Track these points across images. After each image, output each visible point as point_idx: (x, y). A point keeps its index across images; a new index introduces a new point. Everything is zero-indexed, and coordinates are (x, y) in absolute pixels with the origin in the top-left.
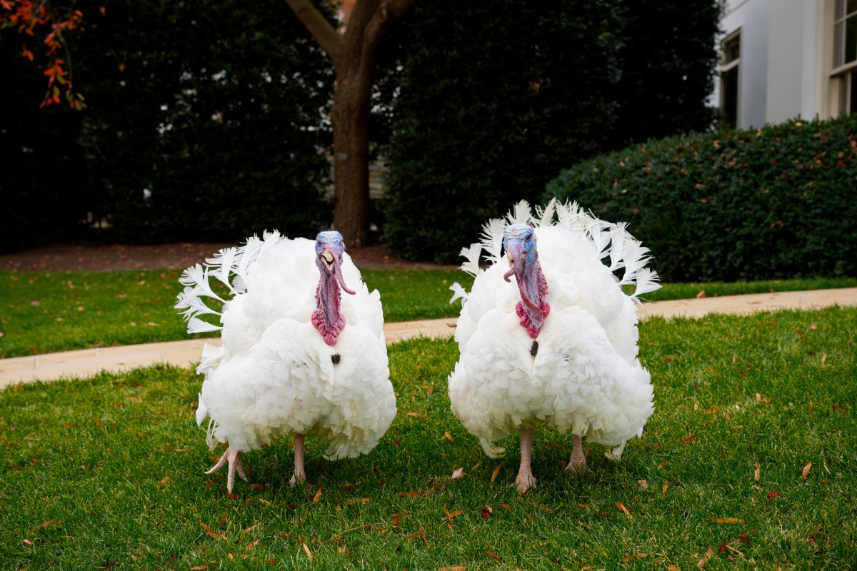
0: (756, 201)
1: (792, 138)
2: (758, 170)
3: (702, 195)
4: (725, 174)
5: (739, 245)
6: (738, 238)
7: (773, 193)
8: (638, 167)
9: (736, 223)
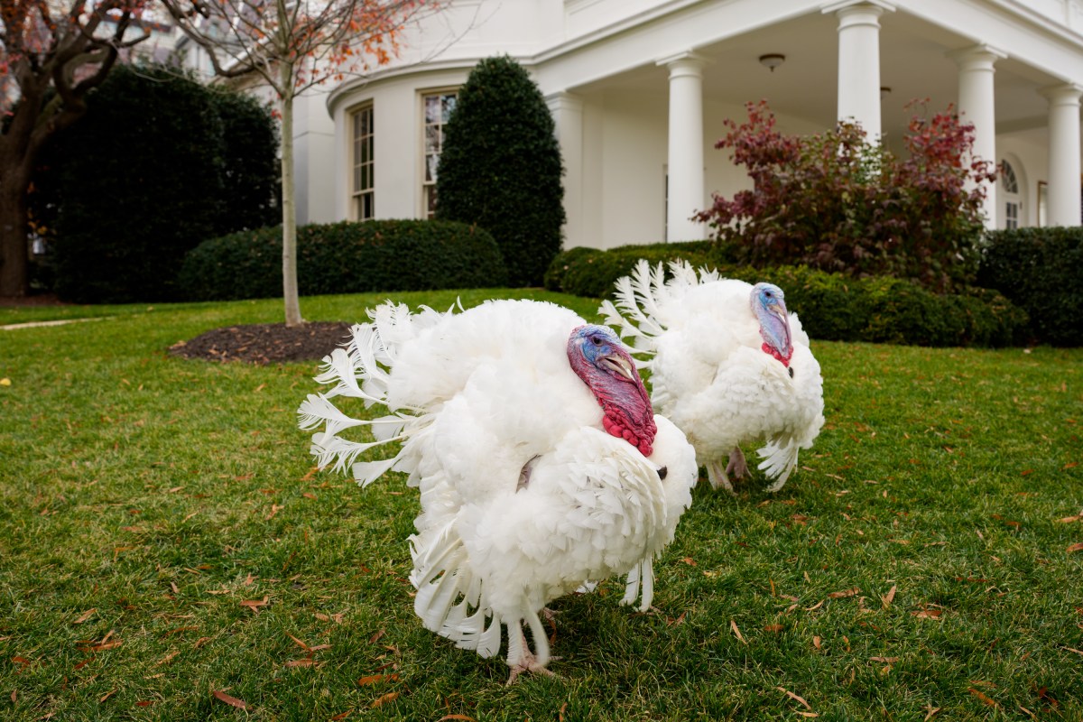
0: (335, 260)
1: (347, 230)
2: (334, 244)
3: (307, 256)
4: (318, 246)
5: (328, 281)
6: (327, 277)
7: (343, 256)
8: (266, 242)
9: (326, 270)
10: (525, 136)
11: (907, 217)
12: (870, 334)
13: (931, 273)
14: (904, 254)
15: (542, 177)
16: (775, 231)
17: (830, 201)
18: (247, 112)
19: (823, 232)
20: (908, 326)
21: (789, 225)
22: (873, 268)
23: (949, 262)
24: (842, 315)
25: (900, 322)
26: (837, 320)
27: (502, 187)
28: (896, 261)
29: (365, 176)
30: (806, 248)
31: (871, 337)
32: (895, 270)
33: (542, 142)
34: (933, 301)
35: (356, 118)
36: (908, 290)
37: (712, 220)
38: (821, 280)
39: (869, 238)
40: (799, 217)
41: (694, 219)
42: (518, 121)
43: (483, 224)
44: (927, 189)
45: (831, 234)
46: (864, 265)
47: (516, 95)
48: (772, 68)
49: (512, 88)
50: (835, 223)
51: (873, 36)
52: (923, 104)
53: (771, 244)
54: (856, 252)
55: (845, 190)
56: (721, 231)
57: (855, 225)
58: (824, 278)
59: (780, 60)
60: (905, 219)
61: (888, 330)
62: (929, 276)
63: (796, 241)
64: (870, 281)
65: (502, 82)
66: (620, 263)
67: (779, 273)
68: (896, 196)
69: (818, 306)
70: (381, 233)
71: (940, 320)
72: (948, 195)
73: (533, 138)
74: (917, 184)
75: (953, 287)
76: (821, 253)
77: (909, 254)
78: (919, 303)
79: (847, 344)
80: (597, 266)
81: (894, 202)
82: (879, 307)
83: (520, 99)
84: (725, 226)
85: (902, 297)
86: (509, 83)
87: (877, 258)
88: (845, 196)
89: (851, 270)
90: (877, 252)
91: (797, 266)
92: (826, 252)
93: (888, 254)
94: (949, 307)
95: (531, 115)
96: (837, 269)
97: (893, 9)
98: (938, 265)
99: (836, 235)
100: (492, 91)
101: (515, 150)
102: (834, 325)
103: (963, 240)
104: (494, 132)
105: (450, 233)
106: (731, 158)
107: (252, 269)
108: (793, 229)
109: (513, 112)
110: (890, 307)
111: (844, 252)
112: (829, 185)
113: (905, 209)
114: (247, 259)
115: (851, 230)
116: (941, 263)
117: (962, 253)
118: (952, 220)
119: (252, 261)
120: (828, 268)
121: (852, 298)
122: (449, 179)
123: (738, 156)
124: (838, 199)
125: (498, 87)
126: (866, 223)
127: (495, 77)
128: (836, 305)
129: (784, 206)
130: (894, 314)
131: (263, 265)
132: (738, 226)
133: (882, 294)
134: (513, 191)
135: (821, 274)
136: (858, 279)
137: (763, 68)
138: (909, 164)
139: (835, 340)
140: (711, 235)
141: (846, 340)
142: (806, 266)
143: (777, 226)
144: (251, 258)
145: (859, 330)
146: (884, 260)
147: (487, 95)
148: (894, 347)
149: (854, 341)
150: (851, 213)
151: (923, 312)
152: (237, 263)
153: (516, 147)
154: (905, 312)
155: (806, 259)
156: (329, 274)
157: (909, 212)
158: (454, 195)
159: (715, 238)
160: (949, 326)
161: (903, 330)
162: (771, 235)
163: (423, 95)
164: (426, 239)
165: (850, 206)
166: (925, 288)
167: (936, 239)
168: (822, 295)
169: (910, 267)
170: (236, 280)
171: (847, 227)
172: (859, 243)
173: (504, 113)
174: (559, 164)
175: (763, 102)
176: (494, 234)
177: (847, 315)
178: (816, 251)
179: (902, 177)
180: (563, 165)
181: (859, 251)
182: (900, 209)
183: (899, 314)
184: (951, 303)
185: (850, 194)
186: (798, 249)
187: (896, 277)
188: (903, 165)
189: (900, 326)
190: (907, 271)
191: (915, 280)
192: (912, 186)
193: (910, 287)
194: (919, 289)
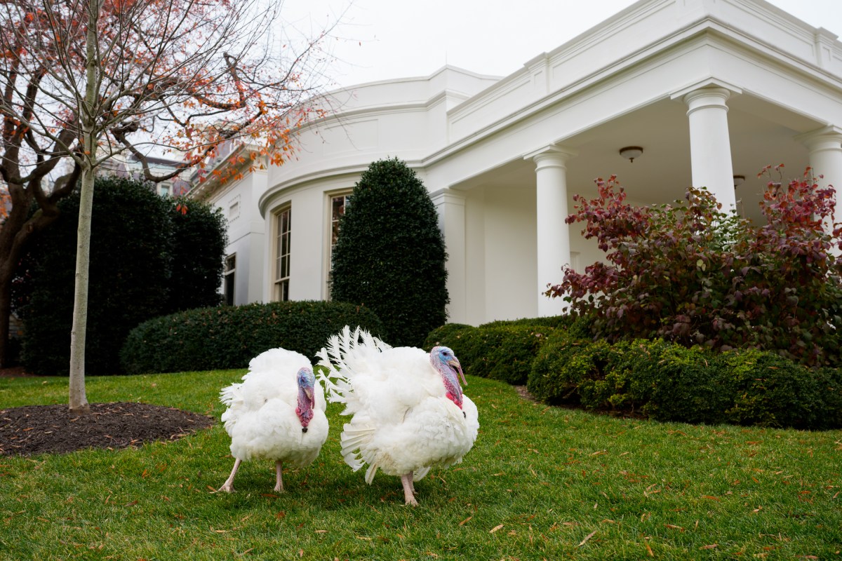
0: (235, 338)
2: (236, 324)
3: (212, 334)
4: (222, 325)
5: (228, 356)
6: (228, 353)
7: (242, 334)
8: (183, 322)
9: (227, 347)
10: (409, 226)
11: (769, 284)
12: (736, 415)
13: (801, 344)
14: (770, 324)
15: (425, 261)
16: (628, 303)
17: (684, 270)
18: (199, 217)
19: (680, 303)
20: (780, 405)
21: (642, 296)
22: (736, 340)
23: (821, 332)
24: (702, 393)
25: (770, 400)
26: (698, 400)
27: (387, 270)
28: (760, 332)
29: (284, 267)
30: (662, 320)
31: (738, 419)
32: (760, 341)
33: (424, 231)
34: (807, 376)
35: (279, 218)
36: (777, 363)
37: (566, 294)
38: (677, 354)
39: (729, 308)
40: (652, 287)
41: (548, 294)
42: (402, 213)
43: (368, 304)
44: (789, 254)
45: (687, 305)
46: (726, 337)
47: (401, 191)
48: (632, 159)
49: (397, 185)
50: (692, 292)
51: (723, 116)
52: (777, 169)
53: (624, 317)
54: (715, 323)
55: (701, 258)
56: (575, 306)
57: (713, 294)
58: (681, 352)
59: (639, 152)
60: (768, 287)
61: (757, 410)
62: (800, 347)
63: (650, 312)
64: (733, 355)
65: (389, 179)
66: (484, 338)
67: (633, 347)
68: (755, 262)
69: (675, 383)
70: (276, 314)
71: (817, 397)
72: (814, 259)
73: (416, 227)
74: (778, 249)
75: (827, 359)
76: (677, 325)
77: (775, 325)
78: (791, 379)
79: (711, 428)
80: (464, 341)
81: (756, 268)
82: (746, 384)
83: (404, 194)
84: (578, 300)
85: (771, 372)
86: (395, 179)
87: (740, 329)
88: (700, 263)
89: (711, 342)
90: (739, 322)
91: (651, 340)
92: (682, 323)
93: (752, 325)
94: (826, 383)
95: (414, 208)
96: (696, 342)
97: (740, 92)
98: (808, 335)
99: (693, 305)
100: (380, 188)
101: (398, 238)
102: (694, 405)
103: (834, 307)
104: (380, 223)
105: (337, 313)
106: (583, 233)
107: (169, 347)
108: (647, 300)
109: (397, 206)
110: (757, 384)
111: (702, 323)
112: (681, 253)
113: (766, 276)
114: (165, 338)
115: (709, 300)
116: (811, 332)
117: (834, 322)
118: (819, 287)
119: (169, 339)
120: (686, 341)
121: (714, 374)
122: (341, 265)
123: (590, 230)
124: (693, 267)
125: (386, 184)
126: (726, 292)
127: (383, 176)
128: (696, 382)
129: (635, 277)
130: (762, 392)
131: (177, 342)
132: (591, 299)
133: (748, 369)
134: (396, 275)
135: (677, 347)
136: (720, 352)
137: (623, 159)
138: (768, 229)
139: (696, 422)
140: (565, 309)
141: (708, 422)
142: (661, 339)
143: (630, 297)
144: (169, 336)
145: (723, 410)
146: (747, 330)
147: (376, 191)
148: (766, 431)
149: (718, 423)
150: (707, 281)
151: (797, 389)
152: (158, 341)
153: (400, 235)
154: (776, 389)
155: (661, 332)
156: (230, 351)
157: (771, 279)
158: (344, 278)
159: (568, 312)
160: (828, 404)
161: (775, 410)
162: (623, 307)
163: (331, 196)
164: (315, 319)
165: (705, 274)
166: (796, 361)
167: (803, 307)
168: (679, 371)
169: (777, 338)
170: (155, 355)
171: (704, 297)
172: (718, 313)
173: (389, 206)
174: (443, 251)
175: (613, 178)
176: (379, 313)
177: (709, 392)
178: (671, 324)
179: (761, 243)
180: (446, 251)
181: (718, 322)
182: (762, 276)
183: (768, 392)
184: (827, 377)
185: (705, 262)
186: (654, 322)
187: (762, 349)
188: (761, 230)
189: (771, 405)
190: (774, 342)
191: (784, 352)
192: (773, 252)
193: (779, 360)
194: (790, 363)
